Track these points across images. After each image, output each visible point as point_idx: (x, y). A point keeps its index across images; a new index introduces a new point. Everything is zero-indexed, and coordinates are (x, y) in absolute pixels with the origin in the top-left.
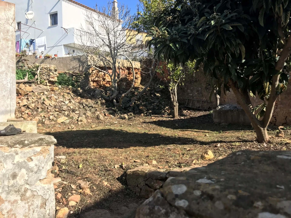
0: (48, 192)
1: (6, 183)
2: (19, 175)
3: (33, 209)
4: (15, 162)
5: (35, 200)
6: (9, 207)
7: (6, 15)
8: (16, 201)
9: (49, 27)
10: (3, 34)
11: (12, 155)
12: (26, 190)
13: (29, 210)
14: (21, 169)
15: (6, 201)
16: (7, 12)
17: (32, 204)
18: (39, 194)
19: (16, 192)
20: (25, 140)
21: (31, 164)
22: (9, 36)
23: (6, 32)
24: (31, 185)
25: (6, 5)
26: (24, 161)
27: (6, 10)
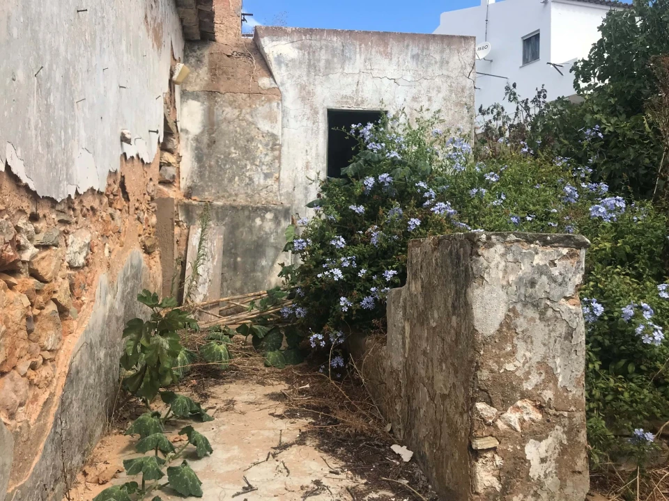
0: (576, 318)
1: (522, 291)
2: (539, 284)
3: (554, 336)
4: (534, 264)
5: (558, 325)
6: (525, 326)
7: (461, 59)
8: (533, 319)
9: (521, 67)
10: (456, 95)
11: (531, 253)
12: (547, 307)
13: (550, 337)
14: (541, 275)
15: (522, 315)
16: (463, 54)
17: (554, 330)
18: (563, 318)
19: (534, 306)
20: (547, 236)
21: (555, 272)
22: (465, 97)
23: (460, 90)
24: (553, 302)
25: (461, 42)
26: (545, 265)
27: (461, 50)
